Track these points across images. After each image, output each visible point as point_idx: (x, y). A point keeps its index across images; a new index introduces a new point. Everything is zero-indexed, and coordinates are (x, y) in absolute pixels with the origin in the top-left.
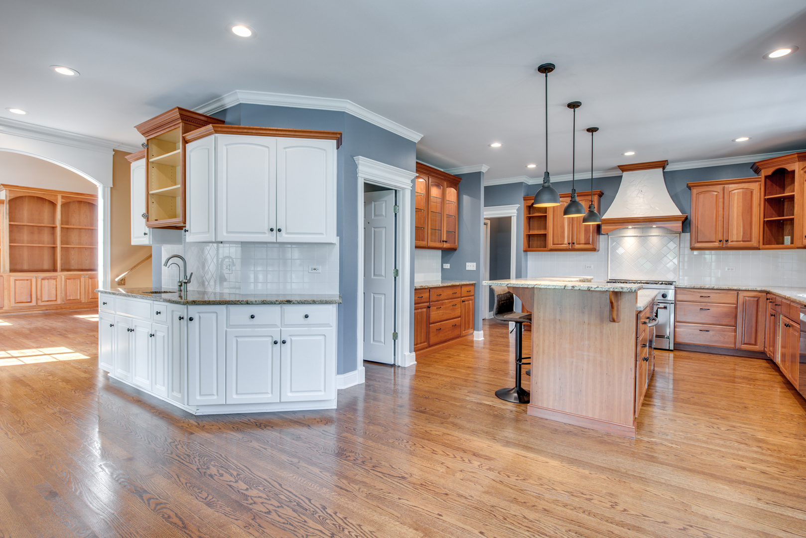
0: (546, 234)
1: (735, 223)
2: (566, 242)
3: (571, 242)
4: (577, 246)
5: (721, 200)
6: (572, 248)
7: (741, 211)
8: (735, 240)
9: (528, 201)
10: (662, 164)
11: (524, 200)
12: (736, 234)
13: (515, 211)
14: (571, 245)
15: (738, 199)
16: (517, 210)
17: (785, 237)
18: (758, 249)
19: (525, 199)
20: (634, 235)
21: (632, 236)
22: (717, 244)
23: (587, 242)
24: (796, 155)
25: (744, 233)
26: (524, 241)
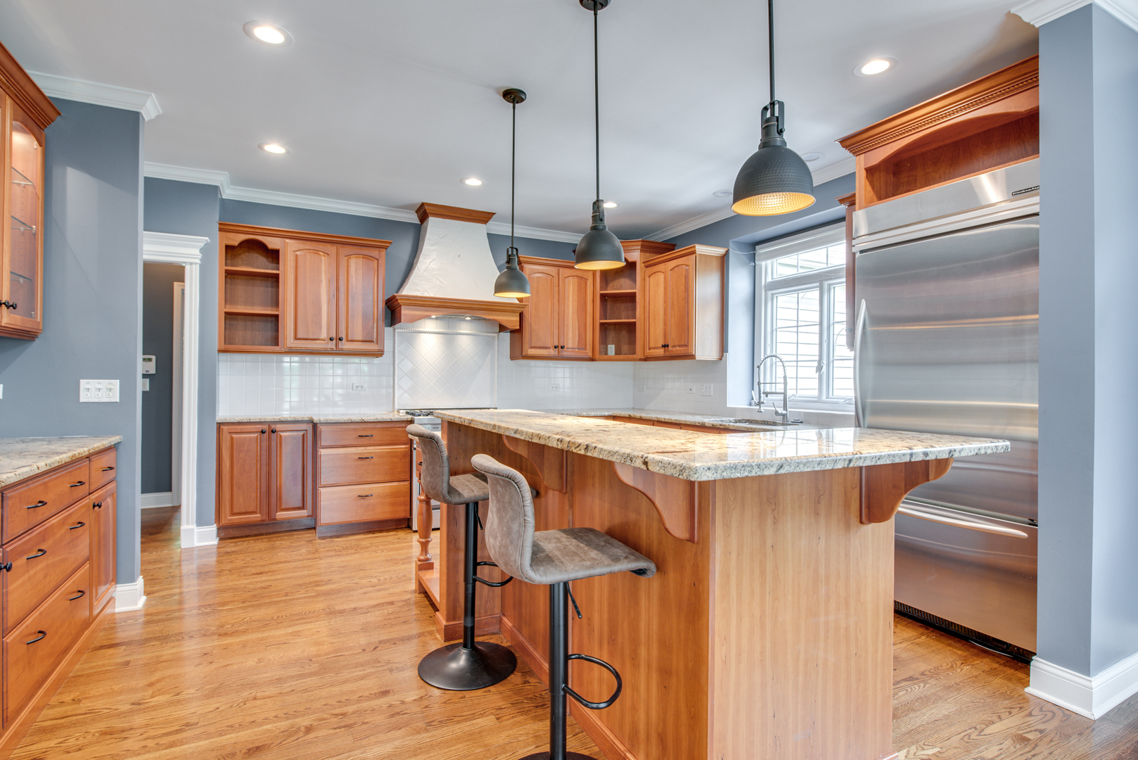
0: (277, 317)
1: (570, 322)
2: (324, 335)
3: (334, 336)
4: (345, 346)
5: (556, 289)
6: (337, 347)
7: (576, 306)
8: (571, 346)
9: (232, 235)
10: (483, 217)
11: (221, 230)
12: (571, 341)
13: (197, 252)
14: (334, 341)
15: (573, 289)
16: (202, 250)
17: (609, 346)
18: (592, 360)
19: (223, 228)
20: (436, 330)
21: (432, 333)
22: (552, 352)
23: (367, 339)
24: (640, 243)
25: (579, 338)
26: (220, 327)
